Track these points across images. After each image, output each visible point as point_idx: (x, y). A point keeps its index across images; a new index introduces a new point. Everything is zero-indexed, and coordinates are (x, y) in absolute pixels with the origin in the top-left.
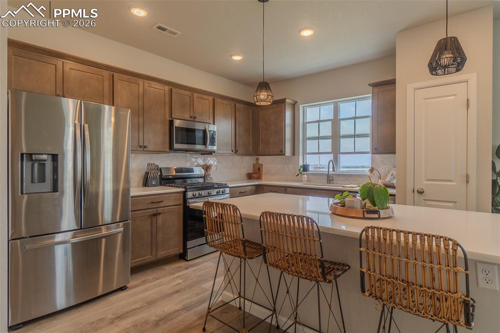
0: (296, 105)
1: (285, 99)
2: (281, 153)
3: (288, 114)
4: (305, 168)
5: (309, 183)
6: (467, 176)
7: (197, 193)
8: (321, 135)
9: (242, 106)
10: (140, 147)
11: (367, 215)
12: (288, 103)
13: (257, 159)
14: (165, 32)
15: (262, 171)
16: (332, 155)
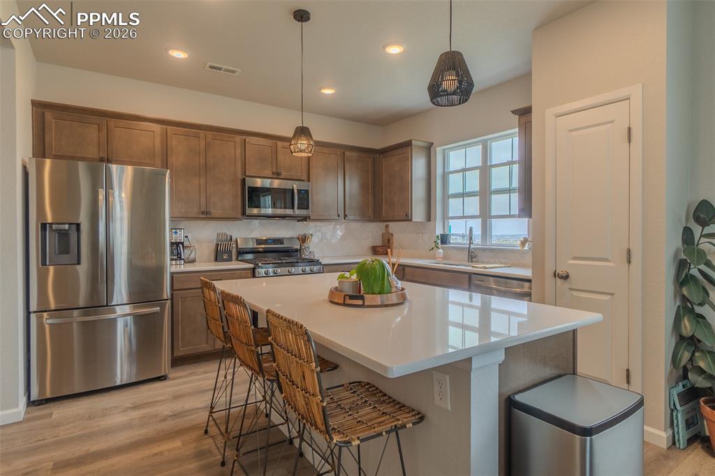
0: (432, 148)
1: (411, 141)
2: (405, 218)
3: (418, 166)
4: (444, 239)
5: (443, 262)
6: (629, 251)
8: (466, 190)
9: (354, 154)
10: (202, 213)
11: (349, 301)
12: (415, 146)
13: (387, 226)
14: (222, 71)
15: (392, 243)
16: (480, 219)
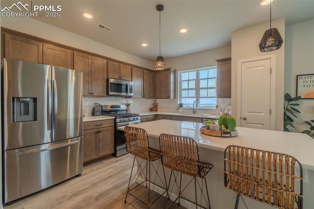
0: (176, 72)
1: (171, 68)
2: (168, 97)
3: (172, 76)
4: (181, 105)
5: (183, 113)
6: (270, 110)
7: (122, 119)
8: (189, 88)
9: (147, 72)
10: (90, 94)
11: (223, 135)
12: (172, 70)
13: (155, 100)
14: (104, 29)
15: (158, 107)
16: (195, 98)
